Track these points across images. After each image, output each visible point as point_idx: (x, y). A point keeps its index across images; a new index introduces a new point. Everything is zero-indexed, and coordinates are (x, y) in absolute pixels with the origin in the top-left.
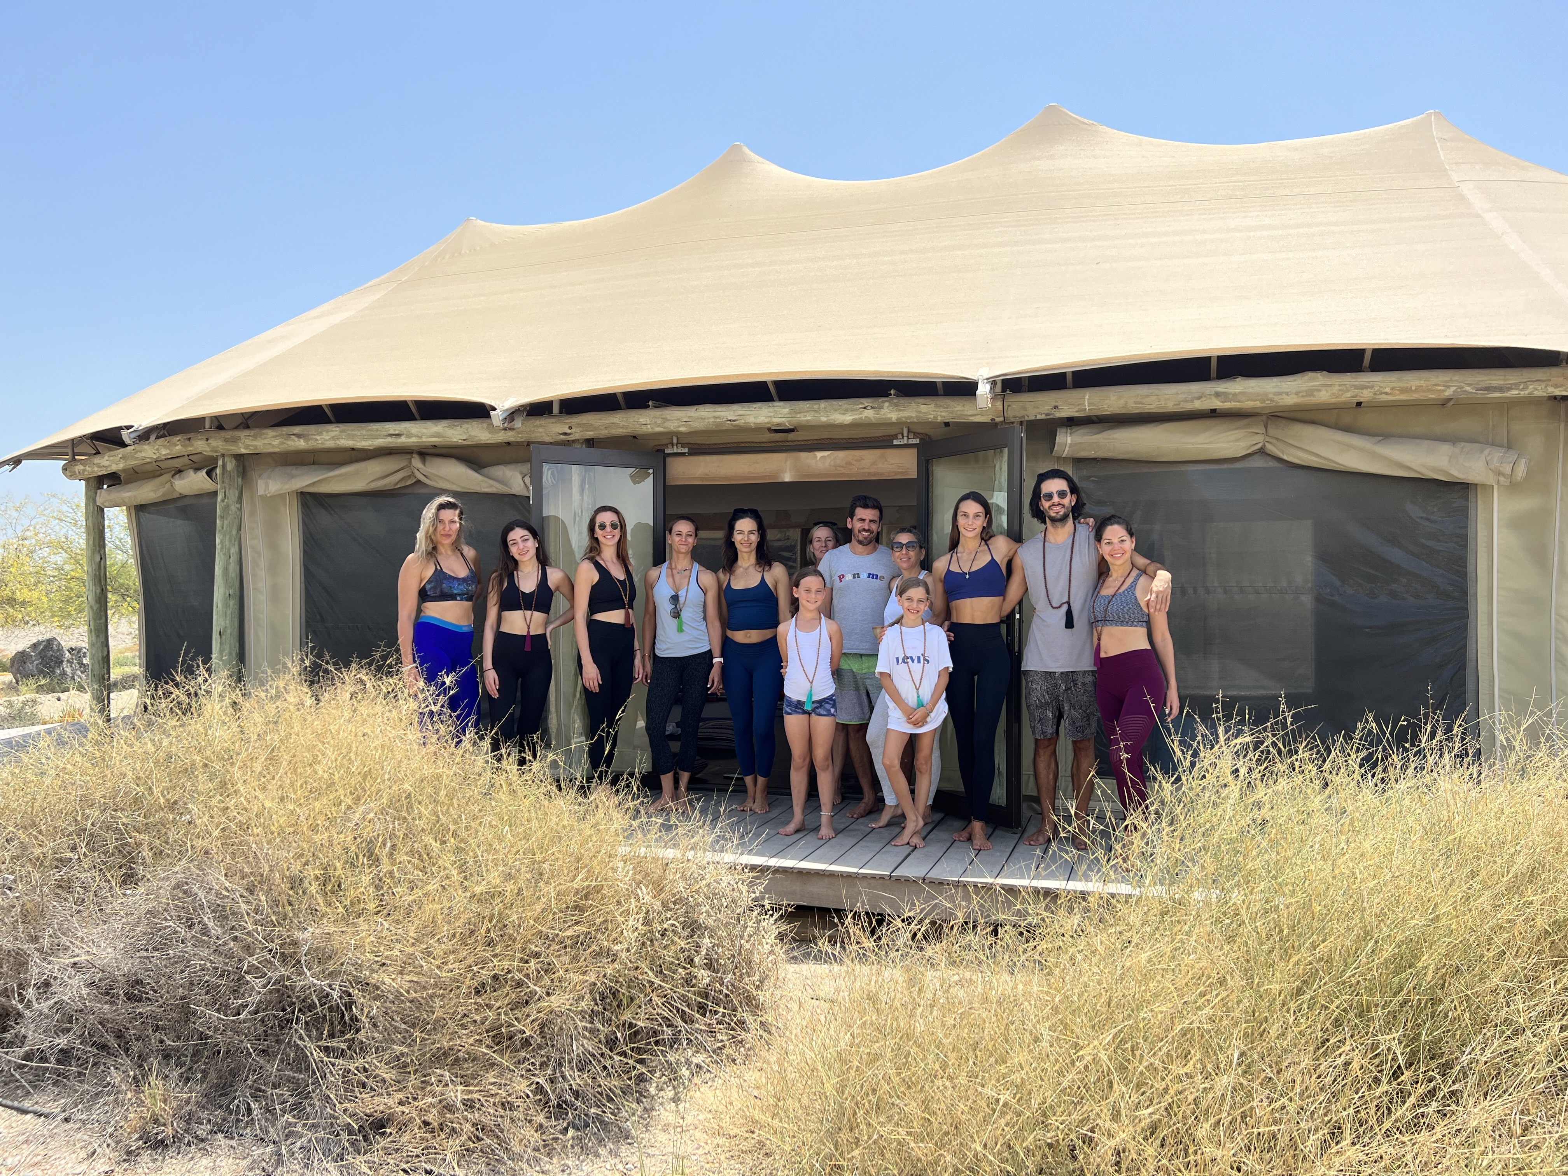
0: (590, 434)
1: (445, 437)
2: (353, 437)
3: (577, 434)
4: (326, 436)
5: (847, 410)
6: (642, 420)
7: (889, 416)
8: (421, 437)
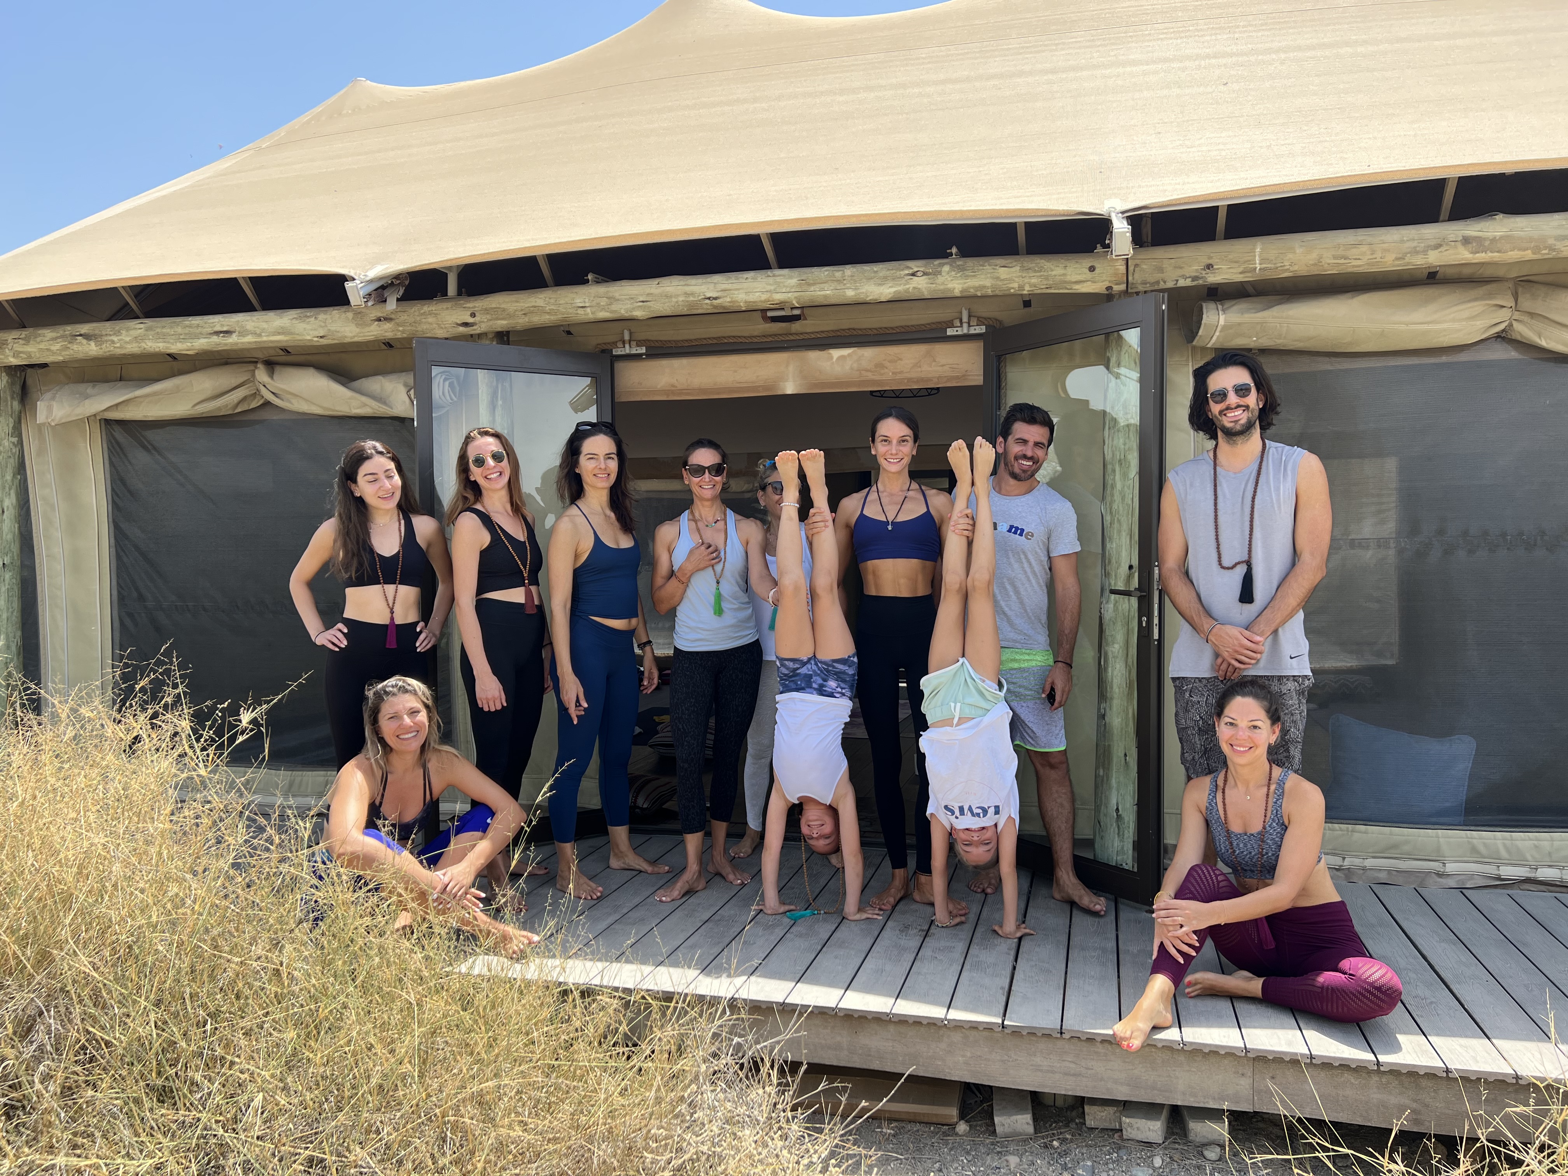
0: (501, 324)
1: (294, 334)
2: (163, 337)
3: (485, 324)
4: (126, 337)
5: (885, 278)
6: (579, 302)
7: (950, 286)
8: (260, 335)
